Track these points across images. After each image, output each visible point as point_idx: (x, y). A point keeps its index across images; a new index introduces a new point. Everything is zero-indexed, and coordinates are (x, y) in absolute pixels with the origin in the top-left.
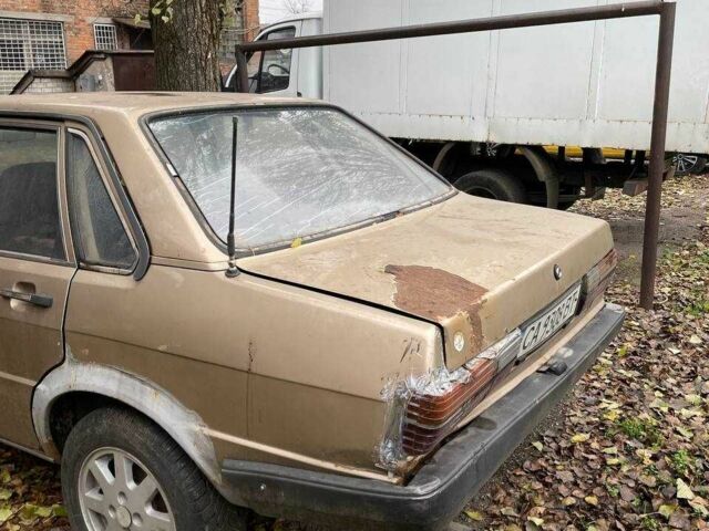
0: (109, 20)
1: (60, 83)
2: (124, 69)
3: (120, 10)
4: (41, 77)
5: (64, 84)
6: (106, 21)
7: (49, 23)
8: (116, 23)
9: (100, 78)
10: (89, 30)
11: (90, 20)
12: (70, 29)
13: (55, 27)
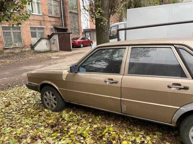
0: (53, 27)
1: (47, 40)
2: (60, 37)
3: (55, 25)
4: (43, 39)
5: (48, 40)
6: (52, 27)
7: (41, 28)
8: (54, 27)
9: (55, 38)
10: (49, 29)
11: (49, 27)
12: (45, 29)
13: (43, 28)
